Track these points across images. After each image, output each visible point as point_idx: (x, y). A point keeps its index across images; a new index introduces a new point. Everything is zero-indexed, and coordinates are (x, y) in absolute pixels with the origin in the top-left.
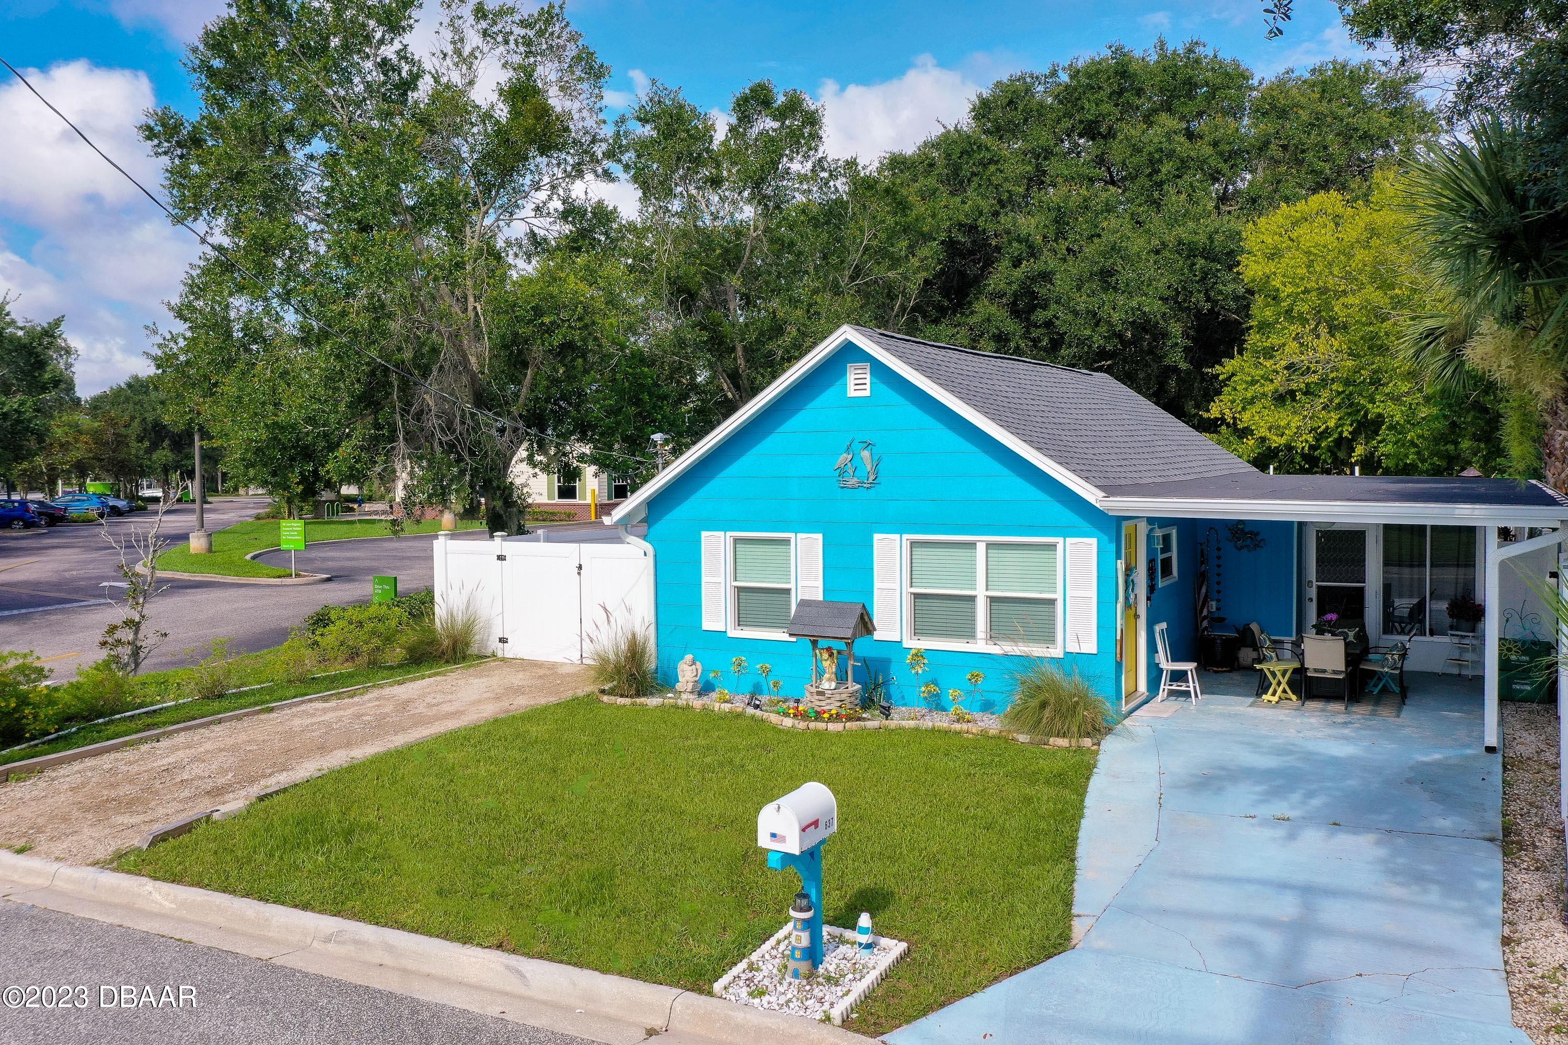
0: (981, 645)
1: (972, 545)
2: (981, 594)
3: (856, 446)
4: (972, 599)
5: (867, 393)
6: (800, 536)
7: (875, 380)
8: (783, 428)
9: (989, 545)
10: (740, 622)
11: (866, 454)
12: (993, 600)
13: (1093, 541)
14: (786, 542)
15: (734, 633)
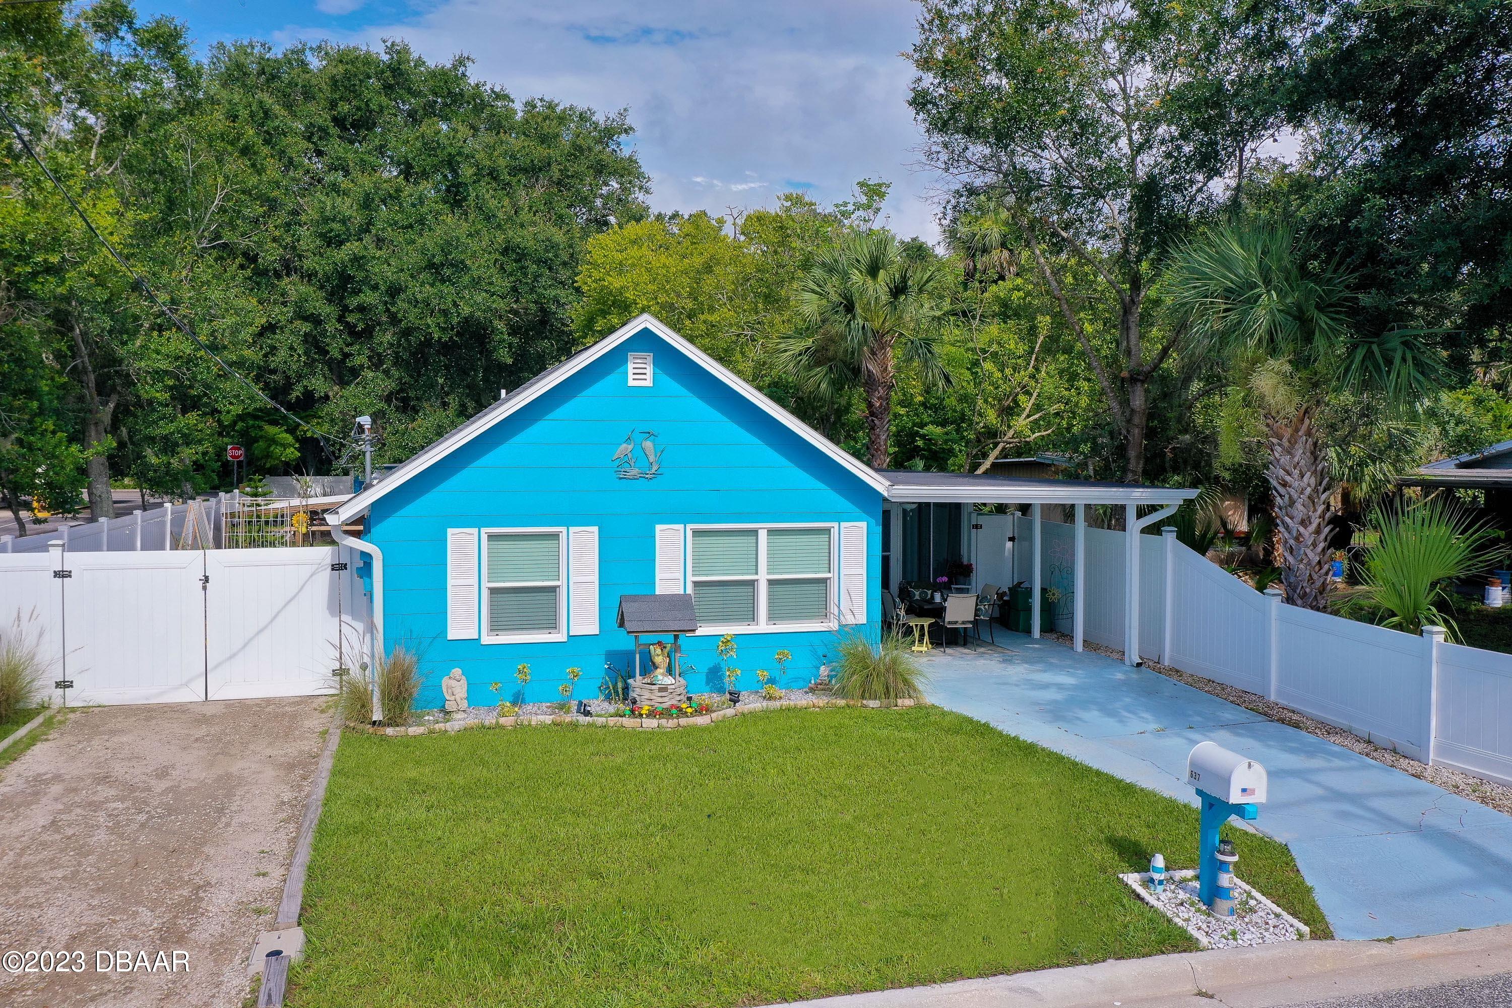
0: (763, 626)
1: (755, 532)
2: (763, 577)
3: (638, 437)
4: (752, 583)
5: (648, 383)
6: (572, 529)
7: (658, 371)
8: (550, 416)
9: (771, 532)
10: (496, 627)
11: (648, 444)
12: (771, 582)
13: (864, 525)
14: (555, 536)
15: (486, 640)
